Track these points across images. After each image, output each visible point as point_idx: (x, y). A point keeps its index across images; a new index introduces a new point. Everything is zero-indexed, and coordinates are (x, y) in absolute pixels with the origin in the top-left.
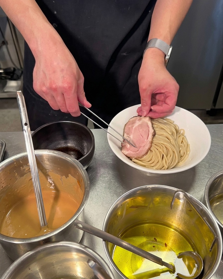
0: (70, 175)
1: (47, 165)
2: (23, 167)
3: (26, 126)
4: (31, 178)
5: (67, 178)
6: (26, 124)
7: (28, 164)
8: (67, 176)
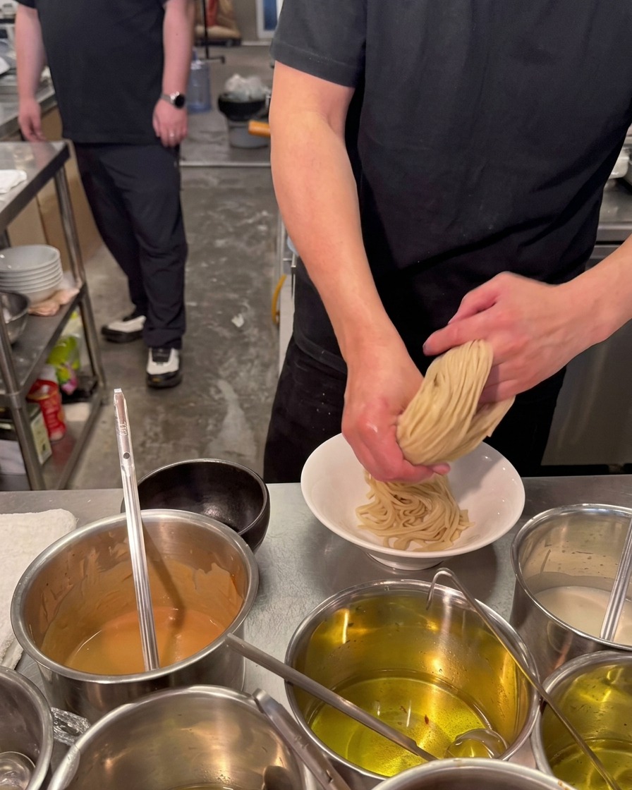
0: (214, 565)
1: (166, 543)
2: (113, 547)
3: (127, 460)
4: (129, 574)
5: (206, 572)
6: (127, 456)
7: (125, 541)
8: (208, 569)
